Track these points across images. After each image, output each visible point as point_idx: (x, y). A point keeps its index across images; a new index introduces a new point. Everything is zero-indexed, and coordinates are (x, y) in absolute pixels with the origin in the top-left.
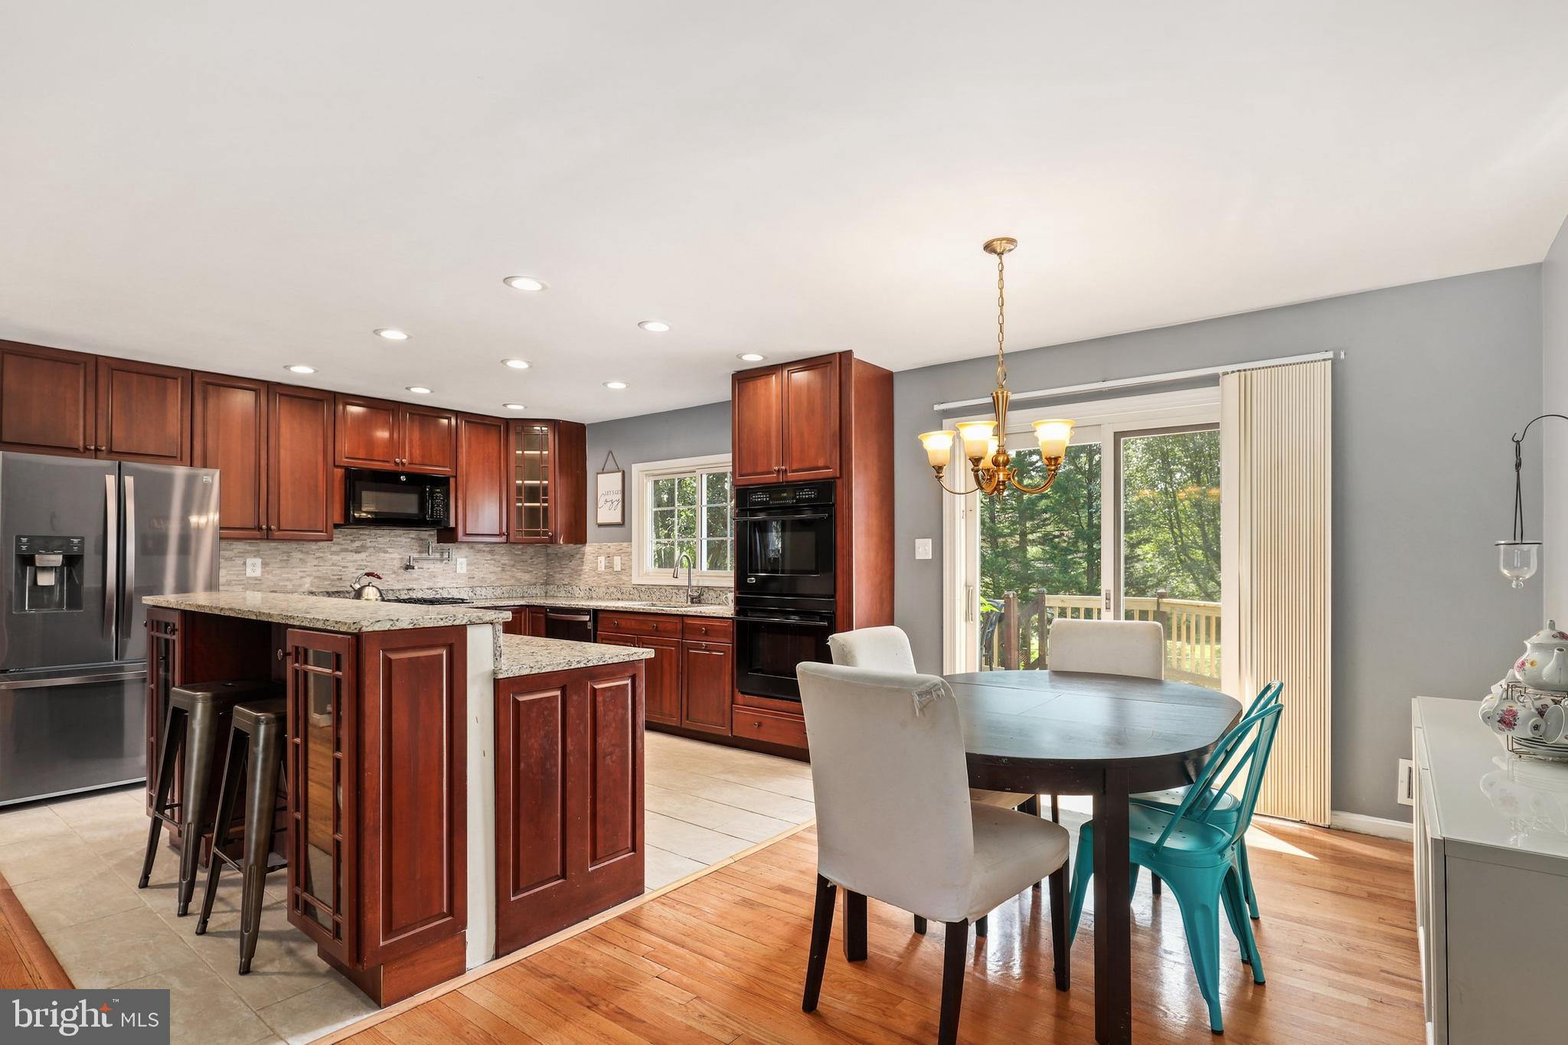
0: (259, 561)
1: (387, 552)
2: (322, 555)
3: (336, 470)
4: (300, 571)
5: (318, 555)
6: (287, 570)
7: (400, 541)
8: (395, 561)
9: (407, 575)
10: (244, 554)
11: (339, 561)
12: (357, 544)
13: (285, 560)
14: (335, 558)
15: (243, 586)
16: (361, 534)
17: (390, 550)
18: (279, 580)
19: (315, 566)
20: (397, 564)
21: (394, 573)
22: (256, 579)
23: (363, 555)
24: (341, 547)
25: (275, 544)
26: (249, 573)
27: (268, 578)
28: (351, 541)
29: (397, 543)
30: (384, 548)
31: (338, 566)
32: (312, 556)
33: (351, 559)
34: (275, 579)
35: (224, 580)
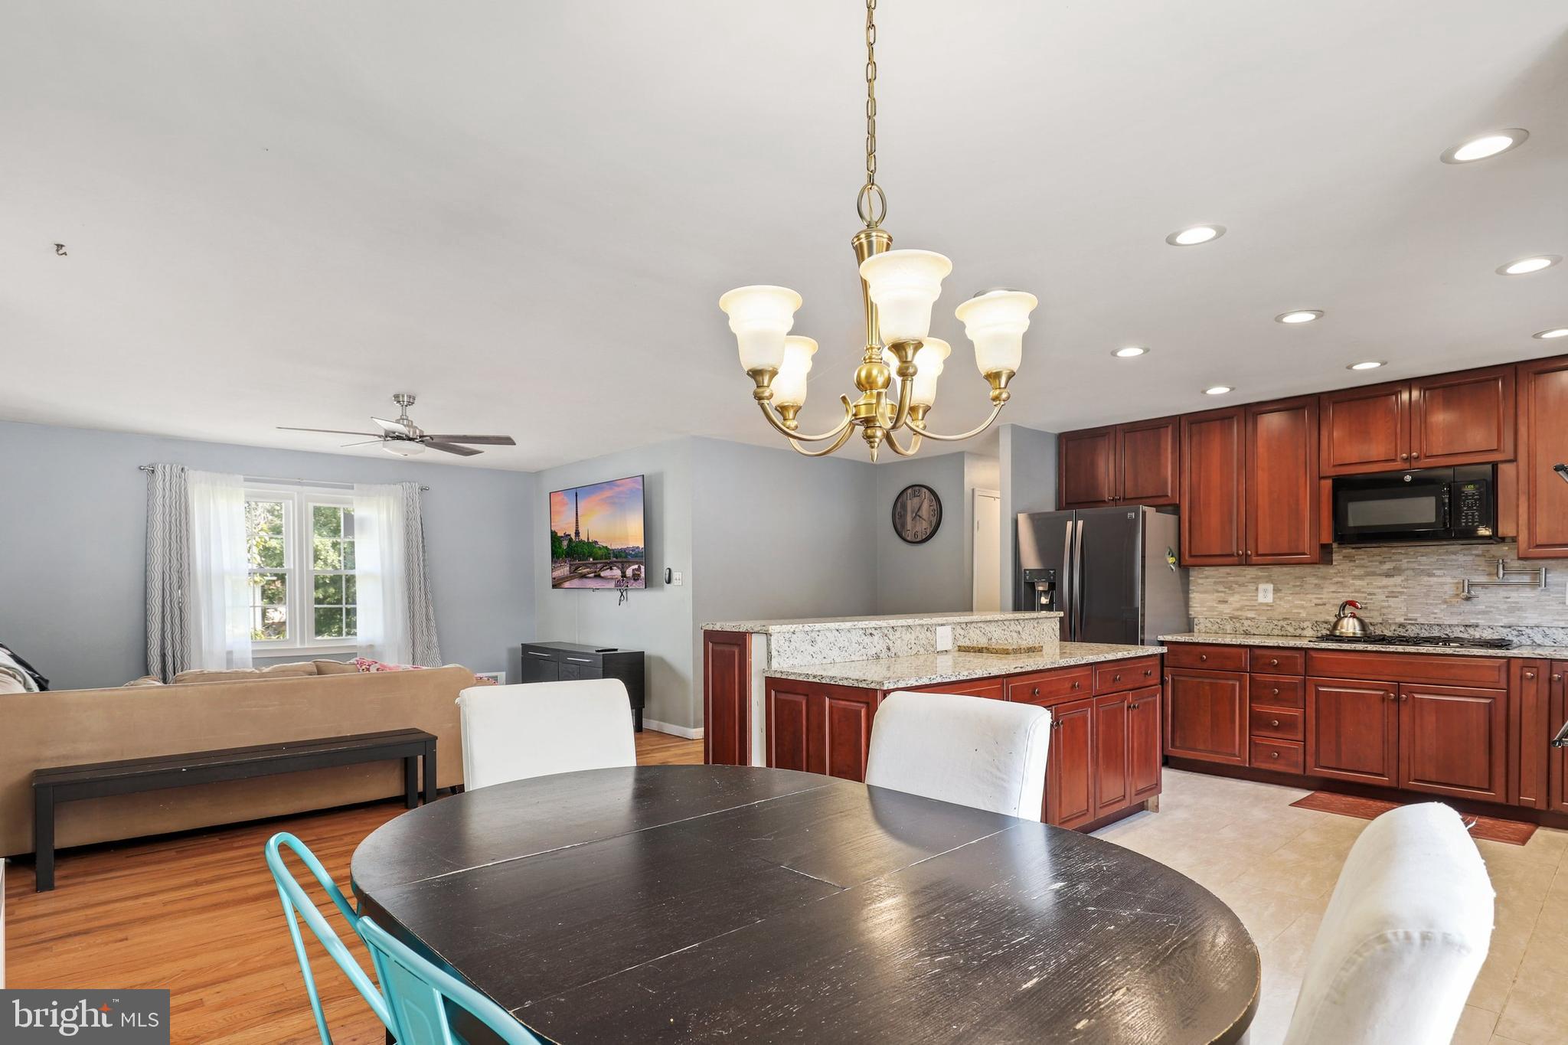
0: (1270, 587)
1: (1433, 575)
2: (1341, 579)
3: (1323, 482)
4: (1316, 598)
5: (1336, 580)
6: (1301, 596)
7: (1456, 560)
8: (1446, 588)
9: (1467, 607)
10: (1256, 580)
11: (1363, 587)
12: (1388, 566)
13: (1298, 586)
14: (1358, 583)
15: (1254, 612)
16: (1394, 553)
17: (1438, 572)
18: (1291, 607)
19: (1333, 592)
20: (1449, 590)
21: (1445, 602)
22: (1267, 605)
23: (1397, 580)
24: (1365, 569)
25: (1288, 569)
26: (1261, 599)
27: (1280, 605)
28: (1381, 562)
29: (1449, 563)
30: (1429, 569)
31: (1363, 592)
32: (1329, 581)
33: (1380, 584)
34: (1287, 606)
35: (1238, 605)
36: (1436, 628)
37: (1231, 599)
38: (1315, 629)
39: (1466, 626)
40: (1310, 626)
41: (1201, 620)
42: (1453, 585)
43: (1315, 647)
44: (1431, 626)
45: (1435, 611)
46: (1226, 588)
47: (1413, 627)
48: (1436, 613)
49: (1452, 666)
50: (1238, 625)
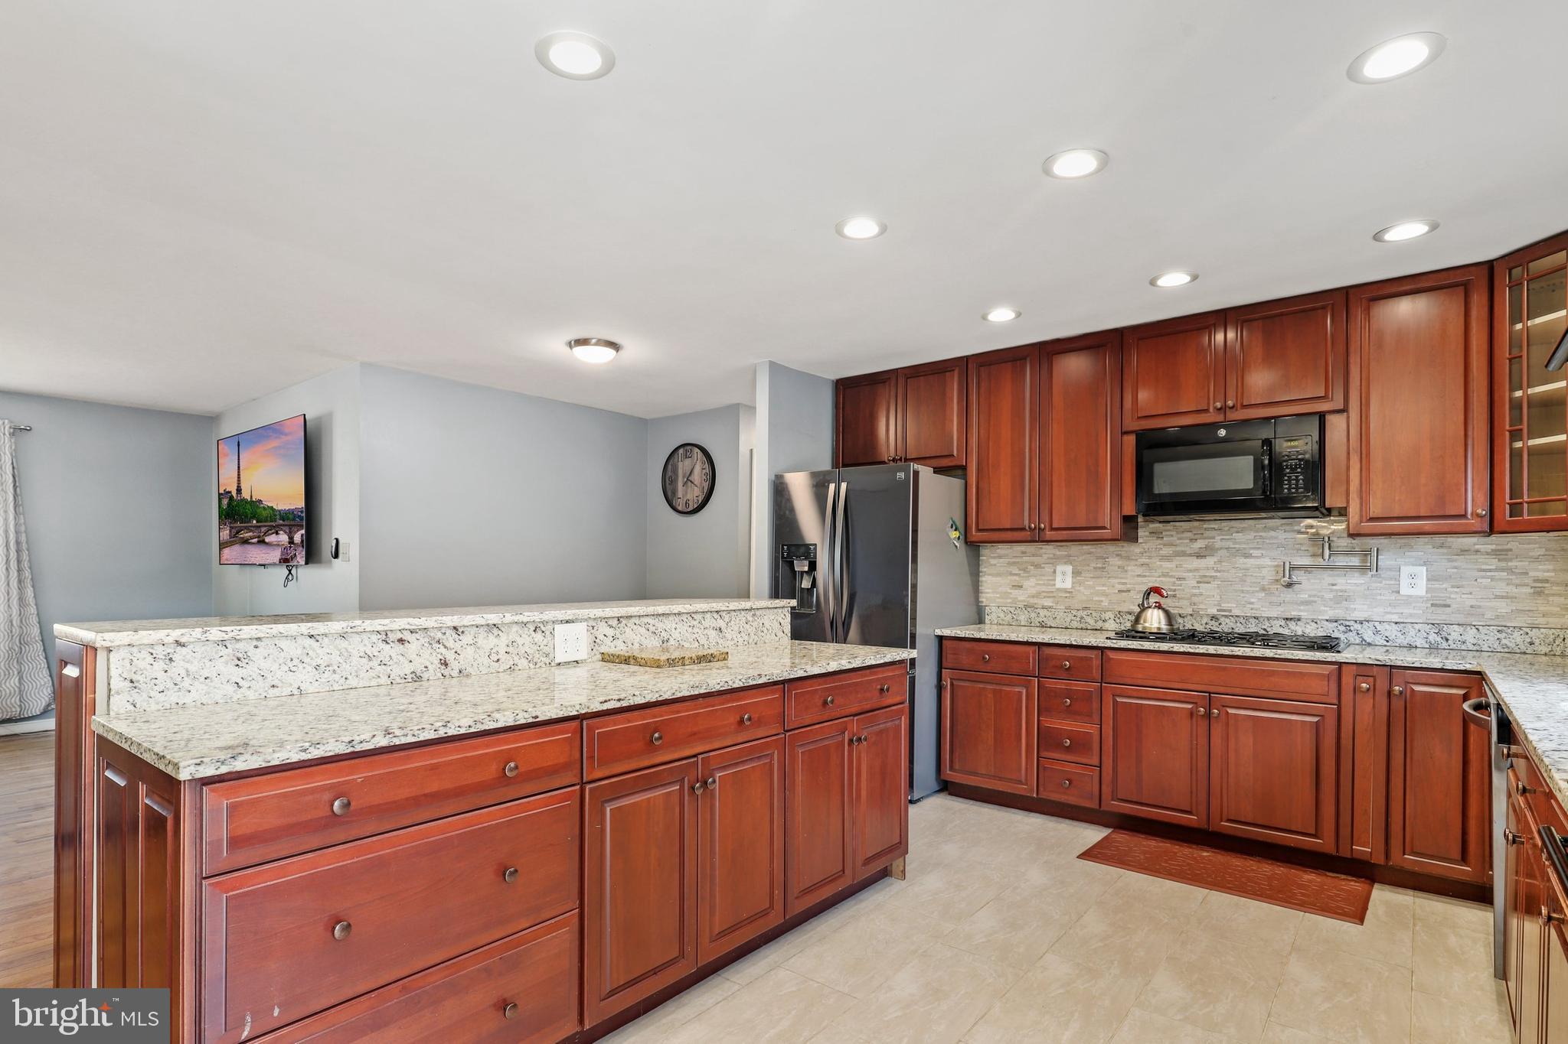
0: (1069, 569)
1: (1248, 556)
2: (1147, 561)
3: (1126, 438)
4: (1119, 583)
6: (1103, 580)
7: (1276, 538)
8: (1265, 572)
9: (1288, 595)
10: (1055, 560)
11: (1171, 569)
13: (1099, 568)
14: (1167, 565)
15: (1051, 600)
16: (1205, 529)
17: (1255, 553)
18: (1091, 594)
19: (1138, 576)
20: (1268, 574)
21: (1263, 589)
22: (1065, 591)
23: (1210, 561)
24: (1174, 548)
25: (1089, 547)
26: (1059, 584)
27: (1079, 591)
28: (1191, 540)
29: (1268, 541)
30: (1244, 548)
31: (1171, 577)
32: (1133, 563)
33: (1190, 567)
34: (1087, 592)
35: (1033, 591)
36: (1253, 621)
37: (1027, 584)
38: (1118, 621)
39: (1287, 619)
40: (1112, 617)
41: (993, 609)
42: (1272, 569)
43: (1113, 646)
44: (1246, 618)
45: (1252, 600)
46: (1020, 570)
47: (1227, 620)
48: (1252, 603)
49: (1273, 673)
50: (1033, 615)
